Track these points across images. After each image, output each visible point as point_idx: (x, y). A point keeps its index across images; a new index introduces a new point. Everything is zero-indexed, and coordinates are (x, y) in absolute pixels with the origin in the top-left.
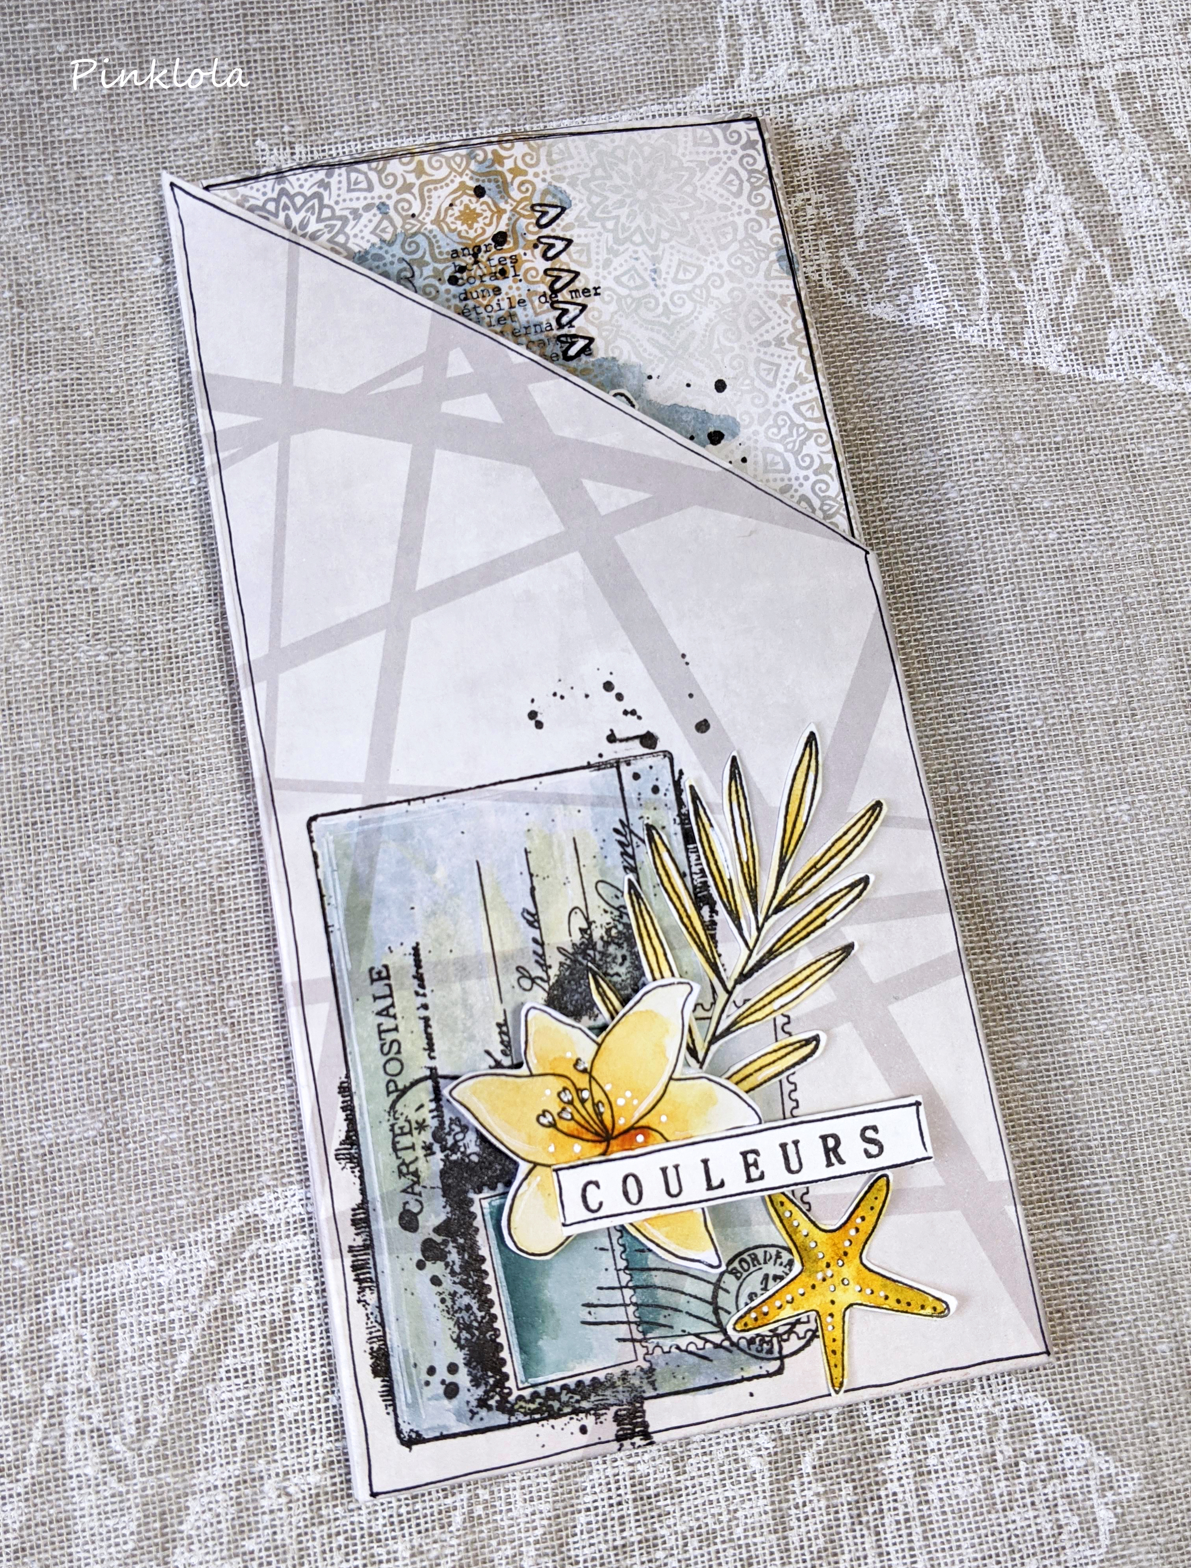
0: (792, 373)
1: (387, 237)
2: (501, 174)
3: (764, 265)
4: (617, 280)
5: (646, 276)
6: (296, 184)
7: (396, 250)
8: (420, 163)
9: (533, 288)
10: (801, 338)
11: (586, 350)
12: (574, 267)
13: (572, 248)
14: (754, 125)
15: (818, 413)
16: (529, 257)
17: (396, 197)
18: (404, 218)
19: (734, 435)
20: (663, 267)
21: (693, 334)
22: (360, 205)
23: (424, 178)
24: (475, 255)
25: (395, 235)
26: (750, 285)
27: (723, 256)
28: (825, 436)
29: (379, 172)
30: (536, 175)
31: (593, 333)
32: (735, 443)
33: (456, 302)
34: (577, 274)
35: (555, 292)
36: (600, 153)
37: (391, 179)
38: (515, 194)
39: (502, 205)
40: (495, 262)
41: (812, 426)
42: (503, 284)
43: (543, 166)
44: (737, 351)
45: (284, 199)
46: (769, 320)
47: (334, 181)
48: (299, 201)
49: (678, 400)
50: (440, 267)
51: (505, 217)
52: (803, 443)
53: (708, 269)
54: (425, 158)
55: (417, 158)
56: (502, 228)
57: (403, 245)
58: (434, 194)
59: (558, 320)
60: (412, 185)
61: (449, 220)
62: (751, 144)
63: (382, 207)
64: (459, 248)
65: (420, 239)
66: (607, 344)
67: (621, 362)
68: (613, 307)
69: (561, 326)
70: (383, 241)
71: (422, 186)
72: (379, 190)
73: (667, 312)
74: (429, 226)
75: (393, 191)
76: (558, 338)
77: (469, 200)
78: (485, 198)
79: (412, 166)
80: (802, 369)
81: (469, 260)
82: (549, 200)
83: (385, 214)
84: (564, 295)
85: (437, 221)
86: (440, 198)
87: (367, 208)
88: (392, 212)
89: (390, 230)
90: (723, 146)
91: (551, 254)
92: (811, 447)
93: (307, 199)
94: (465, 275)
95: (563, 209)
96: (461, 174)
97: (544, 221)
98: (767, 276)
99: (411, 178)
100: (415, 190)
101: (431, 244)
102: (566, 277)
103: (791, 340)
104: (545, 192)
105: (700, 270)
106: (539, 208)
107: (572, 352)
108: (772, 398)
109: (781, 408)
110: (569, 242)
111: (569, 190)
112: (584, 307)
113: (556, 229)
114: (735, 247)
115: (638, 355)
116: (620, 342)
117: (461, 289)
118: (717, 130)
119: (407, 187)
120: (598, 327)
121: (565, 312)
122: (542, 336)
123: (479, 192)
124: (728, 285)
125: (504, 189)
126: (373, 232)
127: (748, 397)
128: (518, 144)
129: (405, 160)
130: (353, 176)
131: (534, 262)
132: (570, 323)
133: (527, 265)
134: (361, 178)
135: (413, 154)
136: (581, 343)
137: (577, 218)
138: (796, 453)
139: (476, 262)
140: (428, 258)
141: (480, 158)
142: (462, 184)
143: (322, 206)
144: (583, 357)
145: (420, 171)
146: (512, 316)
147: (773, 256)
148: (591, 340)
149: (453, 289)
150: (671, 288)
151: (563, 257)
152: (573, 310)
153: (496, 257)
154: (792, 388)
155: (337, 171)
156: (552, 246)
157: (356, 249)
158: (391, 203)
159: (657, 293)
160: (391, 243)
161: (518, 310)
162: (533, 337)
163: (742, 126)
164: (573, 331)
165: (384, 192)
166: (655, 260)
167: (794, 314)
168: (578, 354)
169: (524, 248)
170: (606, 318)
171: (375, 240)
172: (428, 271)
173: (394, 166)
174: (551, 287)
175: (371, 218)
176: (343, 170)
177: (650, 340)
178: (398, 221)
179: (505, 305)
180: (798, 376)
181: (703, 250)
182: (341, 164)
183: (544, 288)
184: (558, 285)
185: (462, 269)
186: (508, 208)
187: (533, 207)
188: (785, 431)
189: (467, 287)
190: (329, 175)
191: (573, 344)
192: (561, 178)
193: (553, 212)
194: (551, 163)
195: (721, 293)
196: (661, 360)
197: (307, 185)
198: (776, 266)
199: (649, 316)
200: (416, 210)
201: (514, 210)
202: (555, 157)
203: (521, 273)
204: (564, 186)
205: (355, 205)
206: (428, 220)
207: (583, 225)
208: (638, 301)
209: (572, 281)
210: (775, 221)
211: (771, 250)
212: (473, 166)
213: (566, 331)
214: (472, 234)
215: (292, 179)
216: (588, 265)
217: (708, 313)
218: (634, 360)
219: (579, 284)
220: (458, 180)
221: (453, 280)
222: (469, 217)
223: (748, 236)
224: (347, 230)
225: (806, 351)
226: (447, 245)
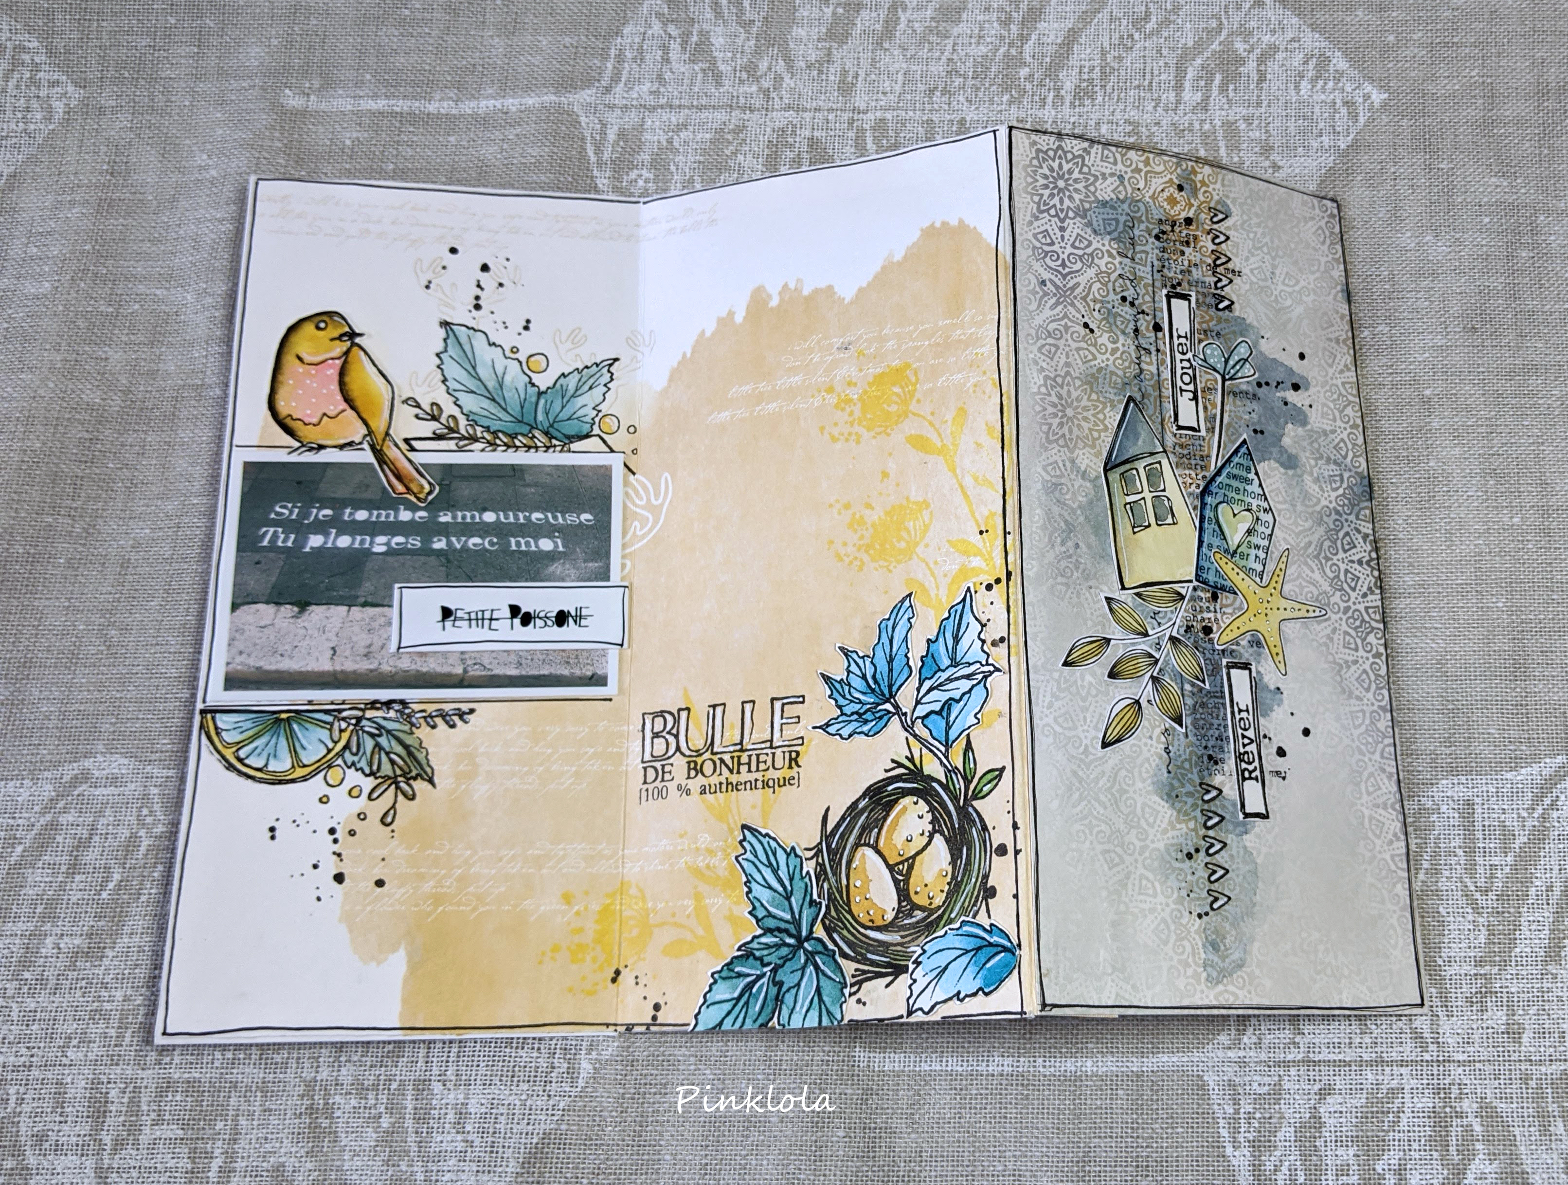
0: (1343, 363)
1: (1121, 197)
2: (1194, 182)
3: (1334, 291)
4: (1252, 270)
5: (1268, 274)
6: (1069, 146)
7: (1125, 206)
8: (1148, 158)
9: (1204, 259)
10: (1350, 342)
11: (1229, 308)
12: (1229, 254)
13: (1229, 242)
14: (1335, 205)
15: (1355, 392)
16: (1204, 238)
17: (1130, 174)
18: (1133, 189)
19: (1307, 389)
20: (1277, 272)
21: (1290, 319)
22: (1108, 171)
23: (1148, 168)
24: (1173, 226)
25: (1126, 198)
26: (1325, 301)
27: (1312, 278)
28: (1357, 408)
29: (1123, 155)
30: (1214, 189)
31: (1234, 299)
32: (1307, 394)
33: (1156, 251)
34: (1230, 259)
35: (1216, 266)
36: (1250, 190)
37: (1129, 162)
38: (1201, 197)
39: (1192, 201)
40: (1183, 235)
41: (1351, 398)
42: (1188, 251)
43: (1218, 186)
44: (1313, 339)
45: (1060, 152)
46: (1333, 325)
47: (1093, 151)
48: (1070, 156)
49: (1277, 356)
50: (1151, 226)
51: (1193, 209)
52: (1345, 407)
53: (1303, 283)
54: (1151, 156)
55: (1146, 154)
56: (1191, 215)
57: (1130, 205)
58: (1154, 180)
59: (1216, 283)
60: (1141, 170)
61: (1160, 199)
62: (1332, 216)
63: (1121, 177)
64: (1164, 219)
65: (1140, 205)
66: (1241, 309)
67: (1248, 322)
68: (1247, 287)
69: (1216, 288)
70: (1118, 198)
71: (1147, 172)
72: (1120, 166)
73: (1276, 301)
74: (1147, 199)
75: (1129, 170)
76: (1214, 295)
77: (1173, 190)
78: (1183, 193)
79: (1143, 158)
80: (1348, 362)
81: (1169, 228)
82: (1219, 207)
83: (1122, 183)
84: (1220, 270)
85: (1152, 197)
86: (1157, 183)
87: (1112, 175)
88: (1126, 182)
89: (1124, 193)
90: (1317, 211)
91: (1217, 241)
92: (1349, 411)
93: (1074, 157)
94: (1165, 237)
95: (1227, 217)
96: (1171, 173)
97: (1215, 220)
98: (1335, 299)
99: (1141, 165)
100: (1143, 174)
101: (1147, 211)
102: (1224, 259)
103: (1344, 341)
104: (1218, 202)
105: (1298, 282)
106: (1213, 211)
107: (1221, 306)
108: (1330, 375)
109: (1334, 381)
110: (1228, 238)
111: (1231, 206)
112: (1231, 281)
113: (1222, 227)
114: (1318, 275)
115: (1258, 321)
116: (1248, 309)
117: (1161, 245)
118: (1315, 201)
119: (1138, 171)
120: (1238, 296)
121: (1220, 280)
122: (1205, 291)
123: (1180, 188)
124: (1312, 297)
125: (1195, 191)
126: (1113, 191)
127: (1316, 369)
128: (1206, 167)
129: (1140, 153)
130: (1106, 152)
131: (1206, 243)
132: (1222, 288)
133: (1202, 244)
134: (1111, 155)
135: (1144, 151)
136: (1226, 303)
137: (1234, 225)
138: (1341, 412)
139: (1173, 231)
140: (1144, 218)
141: (1184, 167)
142: (1171, 179)
143: (1083, 165)
144: (1226, 311)
145: (1147, 163)
146: (1190, 272)
147: (1339, 288)
148: (1233, 303)
149: (1157, 243)
150: (1281, 287)
151: (1223, 245)
152: (1225, 281)
153: (1185, 232)
154: (1342, 372)
155: (1096, 146)
156: (1217, 237)
157: (1101, 198)
158: (1127, 177)
159: (1273, 287)
160: (1123, 202)
161: (1193, 269)
162: (1200, 289)
163: (1329, 203)
164: (1223, 294)
165: (1124, 169)
166: (1274, 267)
167: (1347, 327)
168: (1224, 309)
169: (1202, 232)
170: (1243, 292)
171: (1114, 197)
172: (1143, 227)
173: (1132, 154)
174: (1214, 262)
175: (1112, 183)
176: (1100, 147)
177: (1266, 314)
178: (1129, 190)
179: (1186, 263)
180: (1346, 366)
181: (1300, 270)
182: (1099, 142)
183: (1210, 261)
184: (1218, 262)
185: (1164, 233)
186: (1196, 204)
187: (1210, 208)
188: (1335, 396)
189: (1165, 244)
190: (1091, 147)
191: (1222, 301)
192: (1227, 197)
193: (1221, 216)
194: (1223, 185)
195: (1309, 299)
196: (1270, 329)
197: (1076, 148)
198: (1340, 295)
199: (1267, 300)
200: (1141, 185)
201: (1199, 206)
202: (1226, 182)
203: (1198, 247)
204: (1229, 202)
205: (1104, 170)
206: (1147, 195)
207: (1236, 230)
208: (1262, 288)
209: (1227, 262)
210: (1342, 267)
211: (1337, 284)
212: (1179, 170)
213: (1219, 292)
214: (1172, 212)
215: (1068, 141)
216: (1237, 256)
217: (1300, 309)
218: (1255, 323)
219: (1230, 265)
220: (1169, 176)
221: (1157, 237)
222: (1172, 201)
223: (1326, 271)
224: (1097, 184)
225: (1352, 352)
226: (1157, 215)
